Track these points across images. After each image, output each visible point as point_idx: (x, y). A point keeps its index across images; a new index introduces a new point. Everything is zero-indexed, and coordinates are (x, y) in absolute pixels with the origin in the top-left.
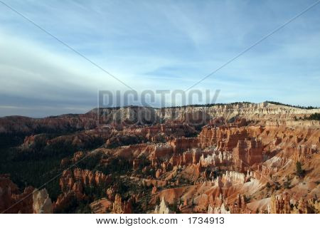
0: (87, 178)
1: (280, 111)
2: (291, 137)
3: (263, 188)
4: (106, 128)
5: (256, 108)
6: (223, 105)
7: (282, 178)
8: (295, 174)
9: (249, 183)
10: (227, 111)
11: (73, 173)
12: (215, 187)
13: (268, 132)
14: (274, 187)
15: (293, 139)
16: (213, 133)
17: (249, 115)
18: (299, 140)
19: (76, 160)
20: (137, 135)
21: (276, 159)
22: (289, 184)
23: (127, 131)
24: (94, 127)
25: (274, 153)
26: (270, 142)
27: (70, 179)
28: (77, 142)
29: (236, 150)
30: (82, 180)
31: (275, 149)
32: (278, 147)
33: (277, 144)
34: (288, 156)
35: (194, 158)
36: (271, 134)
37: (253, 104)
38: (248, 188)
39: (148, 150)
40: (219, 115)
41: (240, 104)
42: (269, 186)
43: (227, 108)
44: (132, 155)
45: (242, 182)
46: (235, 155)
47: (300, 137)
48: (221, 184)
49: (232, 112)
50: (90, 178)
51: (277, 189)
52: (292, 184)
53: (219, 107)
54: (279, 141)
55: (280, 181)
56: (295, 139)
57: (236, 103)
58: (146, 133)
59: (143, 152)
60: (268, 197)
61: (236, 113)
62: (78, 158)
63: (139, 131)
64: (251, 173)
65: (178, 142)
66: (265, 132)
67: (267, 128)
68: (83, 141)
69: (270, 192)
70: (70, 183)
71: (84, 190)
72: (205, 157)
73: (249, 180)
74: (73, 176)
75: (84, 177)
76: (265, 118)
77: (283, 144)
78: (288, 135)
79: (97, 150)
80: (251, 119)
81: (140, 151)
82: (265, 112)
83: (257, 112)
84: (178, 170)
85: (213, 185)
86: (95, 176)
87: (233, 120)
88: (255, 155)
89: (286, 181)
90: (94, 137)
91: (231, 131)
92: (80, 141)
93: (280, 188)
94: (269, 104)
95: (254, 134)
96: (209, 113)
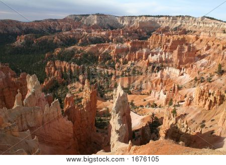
0: (65, 67)
1: (213, 24)
2: (218, 45)
3: (192, 81)
4: (78, 31)
5: (195, 21)
6: (169, 17)
7: (207, 75)
8: (216, 72)
9: (182, 77)
10: (172, 22)
11: (54, 63)
12: (157, 78)
14: (200, 81)
15: (219, 47)
16: (160, 38)
17: (189, 26)
18: (224, 48)
19: (56, 54)
20: (102, 37)
21: (204, 61)
22: (211, 79)
23: (95, 34)
24: (70, 29)
25: (204, 57)
26: (201, 47)
27: (53, 68)
28: (57, 41)
29: (176, 52)
30: (61, 69)
31: (205, 54)
32: (207, 52)
33: (207, 49)
34: (213, 59)
35: (144, 56)
36: (203, 42)
37: (193, 18)
38: (181, 80)
39: (110, 48)
40: (164, 25)
41: (183, 17)
42: (196, 79)
43: (172, 20)
44: (98, 51)
45: (177, 76)
46: (174, 56)
47: (225, 46)
48: (162, 76)
49: (176, 22)
50: (67, 67)
51: (202, 82)
52: (213, 79)
53: (166, 18)
54: (209, 48)
55: (205, 76)
56: (221, 47)
57: (180, 16)
58: (109, 35)
59: (106, 49)
60: (194, 87)
61: (179, 23)
62: (58, 53)
63: (104, 33)
64: (185, 69)
65: (133, 44)
66: (199, 40)
67: (201, 37)
68: (61, 40)
69: (196, 84)
70: (53, 71)
71: (63, 76)
72: (152, 55)
73: (182, 75)
74: (55, 66)
75: (63, 66)
76: (201, 30)
77: (211, 50)
78: (216, 44)
79: (73, 47)
80: (190, 30)
81: (104, 48)
82: (201, 25)
83: (196, 24)
84: (132, 64)
85: (156, 76)
86: (70, 66)
87: (176, 29)
88: (189, 57)
89: (209, 77)
90: (70, 37)
91: (173, 38)
92: (59, 40)
93: (204, 81)
94: (206, 18)
95: (191, 41)
96: (158, 23)
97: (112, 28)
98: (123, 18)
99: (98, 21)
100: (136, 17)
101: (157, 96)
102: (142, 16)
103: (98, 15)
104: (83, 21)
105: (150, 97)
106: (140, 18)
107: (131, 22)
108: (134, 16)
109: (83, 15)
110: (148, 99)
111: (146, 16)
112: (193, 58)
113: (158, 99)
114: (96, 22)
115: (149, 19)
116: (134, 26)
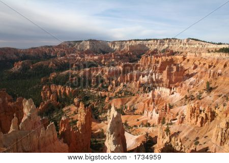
0: (60, 91)
1: (198, 45)
2: (204, 64)
3: (182, 99)
4: (72, 56)
5: (181, 43)
6: (157, 40)
7: (196, 93)
8: (205, 90)
9: (173, 96)
10: (160, 45)
11: (50, 87)
12: (149, 98)
13: (188, 60)
14: (190, 99)
16: (149, 59)
17: (176, 48)
18: (210, 67)
19: (52, 78)
20: (95, 61)
21: (192, 79)
22: (200, 96)
23: (88, 58)
24: (64, 55)
25: (192, 75)
26: (189, 67)
27: (48, 92)
28: (52, 66)
29: (165, 72)
30: (57, 93)
31: (193, 73)
32: (195, 71)
33: (194, 69)
34: (201, 78)
35: (135, 77)
36: (190, 62)
37: (179, 40)
38: (172, 99)
39: (103, 72)
40: (152, 48)
41: (170, 40)
42: (186, 97)
43: (160, 42)
44: (91, 75)
45: (168, 95)
46: (164, 76)
47: (210, 64)
48: (153, 96)
49: (163, 45)
50: (62, 91)
51: (192, 100)
52: (202, 97)
53: (154, 42)
54: (196, 67)
55: (194, 94)
56: (207, 66)
57: (167, 39)
58: (102, 59)
59: (100, 72)
60: (185, 105)
61: (166, 46)
62: (53, 77)
63: (96, 58)
64: (175, 89)
65: (125, 66)
66: (186, 60)
67: (188, 57)
68: (56, 65)
69: (187, 102)
70: (48, 95)
71: (58, 99)
72: (143, 76)
73: (173, 94)
74: (50, 90)
75: (58, 90)
76: (187, 50)
77: (198, 69)
78: (202, 63)
79: (67, 71)
80: (177, 51)
81: (97, 72)
82: (187, 46)
83: (182, 45)
84: (124, 86)
85: (148, 96)
86: (65, 90)
87: (164, 51)
88: (178, 76)
89: (198, 94)
90: (64, 62)
91: (162, 59)
92: (54, 65)
93: (194, 99)
94: (191, 40)
95: (179, 61)
96: (147, 46)
97: (104, 53)
98: (114, 43)
99: (90, 46)
100: (126, 41)
101: (150, 115)
102: (131, 40)
103: (90, 40)
104: (77, 47)
105: (143, 117)
106: (130, 42)
107: (121, 46)
108: (124, 41)
109: (77, 42)
110: (142, 119)
111: (135, 40)
112: (181, 77)
113: (151, 118)
114: (88, 47)
115: (138, 42)
116: (125, 50)
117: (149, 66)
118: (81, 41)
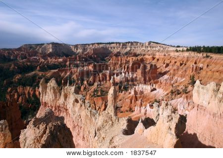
0: (29, 93)
1: (159, 48)
2: (175, 62)
3: (168, 94)
4: (35, 59)
6: (119, 43)
7: (181, 87)
8: (189, 84)
9: (155, 92)
10: (123, 48)
11: (17, 90)
12: (131, 95)
13: (158, 60)
14: (176, 93)
15: (176, 64)
16: (120, 60)
17: (138, 50)
18: (181, 64)
19: (16, 80)
20: (60, 63)
22: (186, 90)
23: (52, 61)
24: (25, 58)
27: (16, 94)
28: (14, 68)
29: (139, 71)
30: (25, 94)
31: (165, 71)
32: (167, 69)
33: (166, 67)
34: (174, 75)
35: (108, 77)
36: (160, 61)
37: (140, 43)
38: (155, 95)
39: (71, 73)
40: (115, 51)
41: (132, 43)
42: (172, 92)
43: (123, 46)
44: (60, 76)
45: (149, 91)
46: (138, 74)
47: (181, 62)
48: (136, 92)
49: (126, 48)
50: (32, 93)
51: (178, 94)
52: (188, 90)
53: (117, 45)
54: (167, 65)
55: (179, 88)
56: (178, 64)
57: (129, 42)
58: (67, 62)
59: (68, 74)
60: (172, 99)
61: (128, 49)
62: (18, 79)
63: (61, 60)
64: (154, 85)
65: (95, 67)
66: (156, 60)
67: (157, 57)
68: (18, 68)
69: (173, 96)
70: (16, 97)
71: (28, 101)
72: (117, 76)
73: (155, 89)
74: (18, 93)
75: (26, 92)
76: (149, 53)
77: (170, 67)
78: (173, 61)
79: (33, 73)
81: (66, 73)
82: (149, 49)
83: (144, 48)
85: (130, 93)
86: (35, 91)
87: (126, 53)
88: (153, 75)
89: (184, 88)
90: (27, 64)
91: (132, 59)
92: (16, 68)
93: (180, 93)
94: (152, 43)
95: (148, 61)
96: (110, 49)
97: (67, 56)
98: (76, 46)
99: (53, 49)
100: (89, 45)
102: (94, 44)
103: (53, 44)
104: (38, 50)
105: (134, 113)
106: (92, 46)
107: (84, 49)
108: (87, 44)
109: (38, 45)
111: (98, 44)
114: (51, 50)
115: (101, 46)
116: (88, 53)
117: (121, 66)
118: (43, 44)
